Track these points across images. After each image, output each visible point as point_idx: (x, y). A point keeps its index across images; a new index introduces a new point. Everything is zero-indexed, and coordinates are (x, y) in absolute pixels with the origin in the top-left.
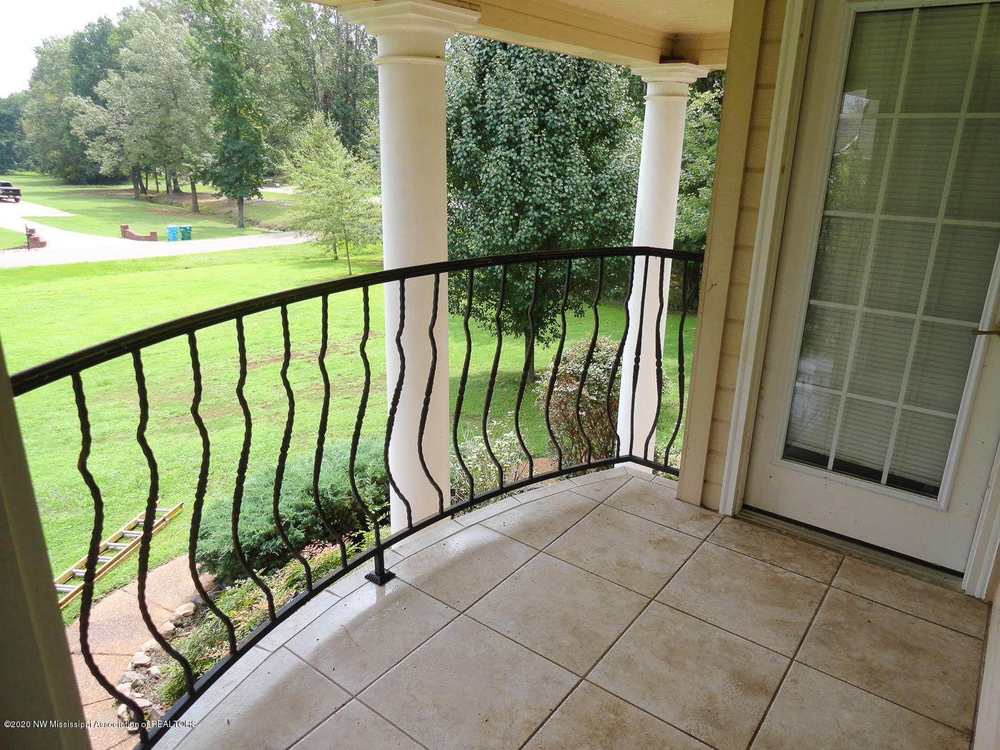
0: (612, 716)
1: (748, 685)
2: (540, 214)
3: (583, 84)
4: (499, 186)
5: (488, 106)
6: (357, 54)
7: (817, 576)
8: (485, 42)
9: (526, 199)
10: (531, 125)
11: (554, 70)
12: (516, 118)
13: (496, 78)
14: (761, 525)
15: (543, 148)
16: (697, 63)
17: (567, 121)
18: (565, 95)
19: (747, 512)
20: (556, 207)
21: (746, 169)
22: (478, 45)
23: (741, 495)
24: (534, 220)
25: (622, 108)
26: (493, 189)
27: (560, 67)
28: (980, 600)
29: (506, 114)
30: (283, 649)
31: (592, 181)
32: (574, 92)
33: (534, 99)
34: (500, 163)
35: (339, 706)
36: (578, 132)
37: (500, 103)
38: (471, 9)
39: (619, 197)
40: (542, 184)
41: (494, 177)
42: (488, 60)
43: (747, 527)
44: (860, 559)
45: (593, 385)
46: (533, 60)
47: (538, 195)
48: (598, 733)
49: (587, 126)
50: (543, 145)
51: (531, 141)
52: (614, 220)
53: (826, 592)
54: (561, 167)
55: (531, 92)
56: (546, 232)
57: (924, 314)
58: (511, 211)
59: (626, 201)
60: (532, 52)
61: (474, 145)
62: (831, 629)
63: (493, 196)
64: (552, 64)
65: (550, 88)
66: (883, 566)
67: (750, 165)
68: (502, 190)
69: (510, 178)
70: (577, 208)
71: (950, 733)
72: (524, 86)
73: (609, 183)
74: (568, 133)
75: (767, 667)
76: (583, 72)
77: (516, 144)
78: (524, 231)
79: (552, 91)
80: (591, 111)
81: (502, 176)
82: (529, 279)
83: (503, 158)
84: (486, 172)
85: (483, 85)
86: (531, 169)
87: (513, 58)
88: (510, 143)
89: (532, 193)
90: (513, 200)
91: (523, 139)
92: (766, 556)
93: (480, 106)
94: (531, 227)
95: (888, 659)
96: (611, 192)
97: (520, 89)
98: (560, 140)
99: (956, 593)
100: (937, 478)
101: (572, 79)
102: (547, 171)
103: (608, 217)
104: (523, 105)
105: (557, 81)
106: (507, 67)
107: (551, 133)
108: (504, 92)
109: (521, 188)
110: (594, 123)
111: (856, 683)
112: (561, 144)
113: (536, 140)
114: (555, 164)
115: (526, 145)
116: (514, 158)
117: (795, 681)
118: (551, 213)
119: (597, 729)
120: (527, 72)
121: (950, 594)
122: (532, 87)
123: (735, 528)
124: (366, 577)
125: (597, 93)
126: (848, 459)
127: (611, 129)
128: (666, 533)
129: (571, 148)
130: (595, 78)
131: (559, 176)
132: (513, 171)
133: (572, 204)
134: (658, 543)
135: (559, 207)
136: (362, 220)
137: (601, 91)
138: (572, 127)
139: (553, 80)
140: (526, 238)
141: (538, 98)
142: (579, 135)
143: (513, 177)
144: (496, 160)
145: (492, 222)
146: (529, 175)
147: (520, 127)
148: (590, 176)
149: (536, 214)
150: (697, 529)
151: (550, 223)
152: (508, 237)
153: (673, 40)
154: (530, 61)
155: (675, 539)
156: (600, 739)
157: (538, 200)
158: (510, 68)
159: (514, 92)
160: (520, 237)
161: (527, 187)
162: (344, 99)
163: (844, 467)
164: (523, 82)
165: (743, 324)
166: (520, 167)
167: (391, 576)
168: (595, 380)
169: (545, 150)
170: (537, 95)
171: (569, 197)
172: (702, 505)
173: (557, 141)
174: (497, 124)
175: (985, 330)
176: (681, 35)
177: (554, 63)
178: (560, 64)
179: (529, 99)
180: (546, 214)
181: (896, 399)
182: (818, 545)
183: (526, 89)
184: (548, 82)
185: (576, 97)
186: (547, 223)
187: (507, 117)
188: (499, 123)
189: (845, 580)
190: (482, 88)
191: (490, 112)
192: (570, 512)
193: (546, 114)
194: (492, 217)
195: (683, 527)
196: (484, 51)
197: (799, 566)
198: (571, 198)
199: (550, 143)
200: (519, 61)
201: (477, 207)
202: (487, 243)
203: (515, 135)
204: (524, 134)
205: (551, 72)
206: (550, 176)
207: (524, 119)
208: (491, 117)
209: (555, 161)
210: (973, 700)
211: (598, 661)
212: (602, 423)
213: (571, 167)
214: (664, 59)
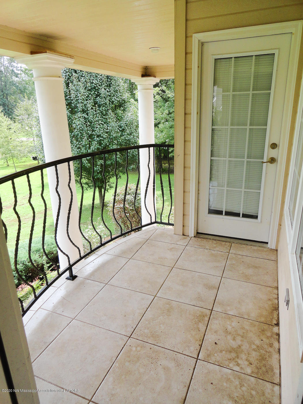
0: (168, 306)
1: (210, 287)
2: (99, 139)
3: (110, 86)
4: (81, 129)
5: (72, 97)
6: (5, 76)
7: (225, 251)
8: (67, 71)
9: (93, 133)
10: (91, 103)
11: (97, 81)
12: (85, 101)
13: (74, 85)
14: (204, 238)
15: (97, 112)
16: (155, 77)
17: (105, 101)
18: (104, 91)
19: (198, 234)
20: (105, 135)
21: (185, 114)
22: (64, 72)
23: (196, 229)
24: (97, 141)
25: (126, 95)
26: (79, 130)
27: (100, 80)
28: (274, 249)
29: (80, 99)
30: (40, 309)
31: (118, 125)
32: (107, 90)
33: (91, 93)
34: (80, 119)
35: (69, 323)
36: (110, 105)
37: (77, 95)
38: (71, 58)
39: (130, 130)
40: (99, 127)
41: (78, 125)
42: (69, 78)
43: (199, 239)
44: (237, 243)
45: (130, 203)
46: (88, 77)
47: (97, 131)
48: (164, 312)
49: (113, 103)
50: (97, 111)
51: (92, 110)
52: (129, 139)
53: (228, 255)
54: (105, 120)
55: (89, 90)
56: (102, 146)
57: (247, 159)
58: (87, 138)
59: (133, 131)
60: (87, 74)
61: (68, 113)
62: (232, 266)
63: (79, 133)
64: (97, 79)
65: (97, 88)
66: (244, 244)
67: (186, 112)
68: (82, 130)
69: (85, 125)
70: (114, 135)
71: (271, 289)
72: (86, 88)
73: (125, 125)
74: (106, 106)
75: (215, 281)
76: (109, 81)
77: (86, 111)
78: (94, 146)
79: (98, 90)
80: (114, 97)
81: (82, 125)
82: (99, 165)
83: (81, 117)
84: (75, 123)
85: (69, 88)
86: (93, 121)
87: (80, 77)
88: (83, 111)
89: (95, 131)
90: (88, 134)
91: (89, 109)
92: (207, 247)
93: (68, 96)
94: (96, 144)
95: (250, 271)
96: (126, 128)
97: (85, 89)
98: (104, 109)
99: (267, 249)
100: (257, 213)
101: (105, 85)
102: (100, 121)
103: (126, 138)
104: (87, 95)
105: (99, 85)
106: (78, 80)
107: (99, 106)
108: (78, 90)
109: (90, 129)
110: (116, 102)
111: (242, 280)
112: (104, 111)
113: (94, 109)
114: (103, 119)
115: (90, 111)
116: (86, 117)
117: (224, 283)
118: (104, 138)
119: (164, 311)
120: (86, 82)
121: (265, 249)
122: (90, 88)
123: (195, 240)
124: (66, 279)
125: (116, 90)
126: (229, 211)
127: (123, 104)
128: (173, 246)
129: (108, 112)
130: (114, 84)
131: (105, 123)
132: (86, 122)
133: (112, 134)
134: (171, 249)
135: (107, 136)
136: (18, 148)
137: (117, 89)
138: (108, 104)
139: (98, 85)
140: (95, 149)
141: (92, 92)
142: (111, 106)
143: (86, 125)
144: (79, 118)
145: (80, 143)
146: (93, 123)
147: (87, 105)
148: (117, 122)
149: (98, 139)
150: (183, 242)
151: (104, 142)
152: (87, 149)
153: (145, 69)
154: (87, 78)
155: (176, 247)
156: (166, 313)
157: (98, 133)
158: (79, 81)
159: (82, 90)
160: (93, 149)
161: (92, 128)
162: (2, 96)
163: (228, 214)
164: (85, 86)
165: (190, 168)
166: (89, 120)
167: (76, 277)
168: (131, 201)
169: (98, 113)
170: (92, 91)
171: (110, 131)
172: (183, 235)
173: (102, 109)
174: (77, 104)
175: (265, 161)
176: (148, 66)
177: (97, 78)
178: (100, 78)
179: (89, 93)
180: (102, 138)
181: (242, 188)
182: (223, 241)
183: (87, 89)
184: (96, 86)
185: (108, 92)
186: (102, 142)
187: (81, 101)
188: (78, 103)
189: (233, 251)
190: (69, 89)
191: (73, 99)
192: (137, 244)
193: (97, 99)
194: (79, 142)
195: (178, 243)
196: (67, 74)
197: (219, 249)
198: (111, 132)
199: (100, 110)
200: (83, 78)
201: (72, 138)
202: (79, 152)
203: (85, 108)
204: (89, 107)
205: (97, 82)
206: (101, 124)
207: (88, 101)
208: (74, 101)
209: (102, 117)
210: (276, 278)
211: (159, 290)
212: (135, 218)
213: (109, 119)
214: (143, 76)
